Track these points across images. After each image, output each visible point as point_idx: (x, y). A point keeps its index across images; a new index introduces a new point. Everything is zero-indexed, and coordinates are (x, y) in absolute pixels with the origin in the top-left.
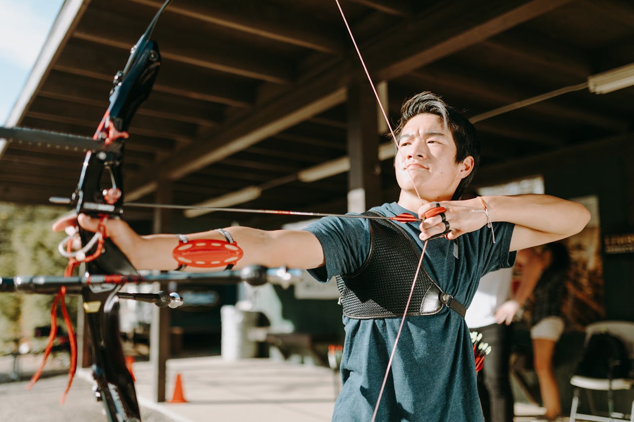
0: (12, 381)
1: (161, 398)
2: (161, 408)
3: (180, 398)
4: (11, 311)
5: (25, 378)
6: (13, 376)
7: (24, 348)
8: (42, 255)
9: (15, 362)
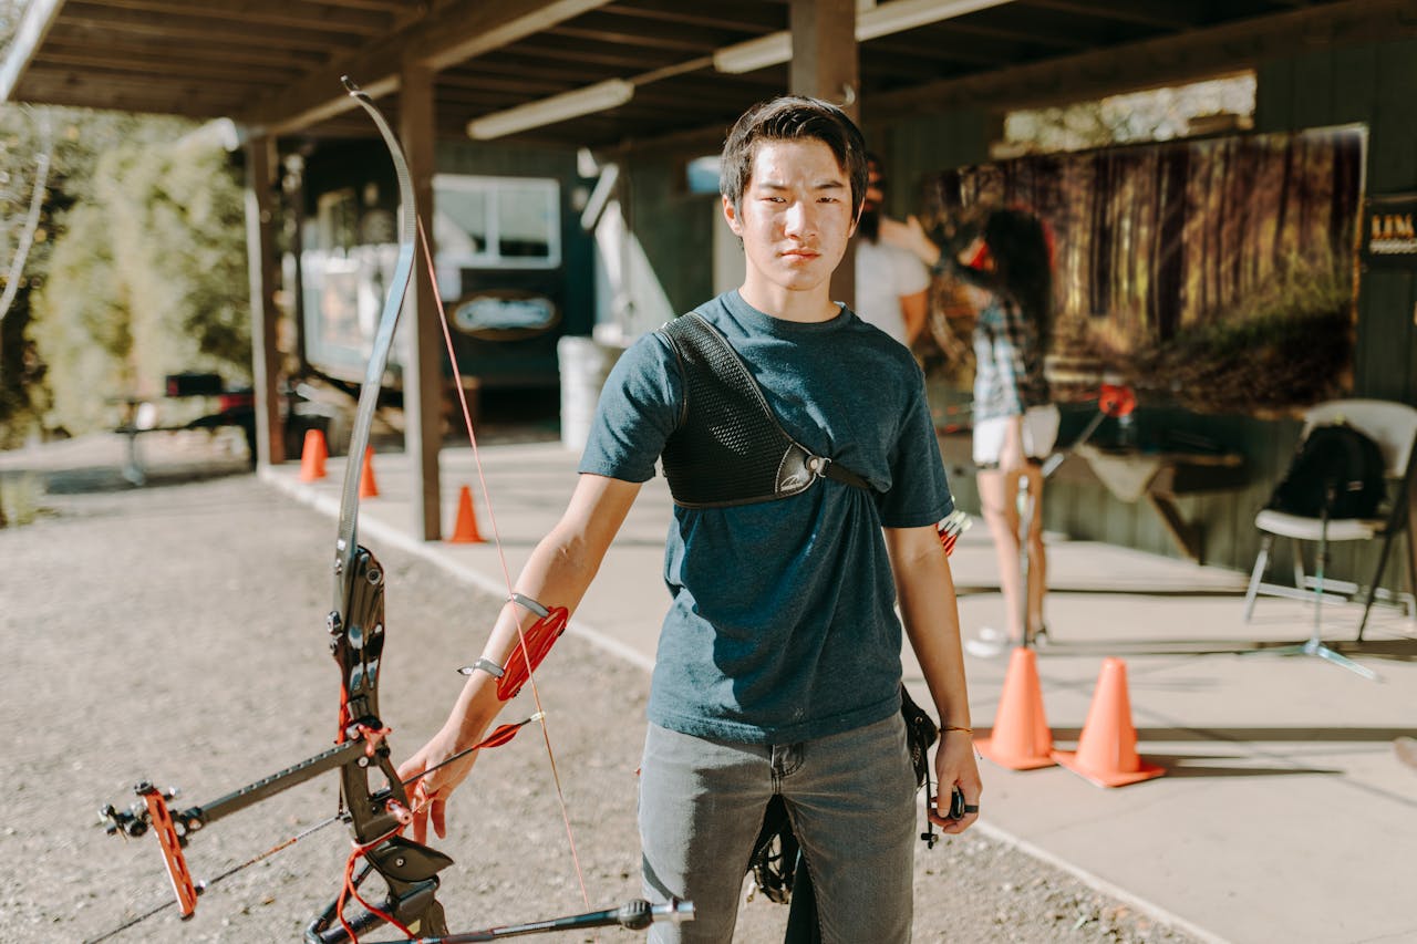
0: (130, 486)
1: (433, 533)
2: (431, 552)
3: (470, 532)
4: (111, 334)
5: (156, 480)
6: (130, 475)
7: (146, 417)
8: (164, 214)
9: (131, 447)
